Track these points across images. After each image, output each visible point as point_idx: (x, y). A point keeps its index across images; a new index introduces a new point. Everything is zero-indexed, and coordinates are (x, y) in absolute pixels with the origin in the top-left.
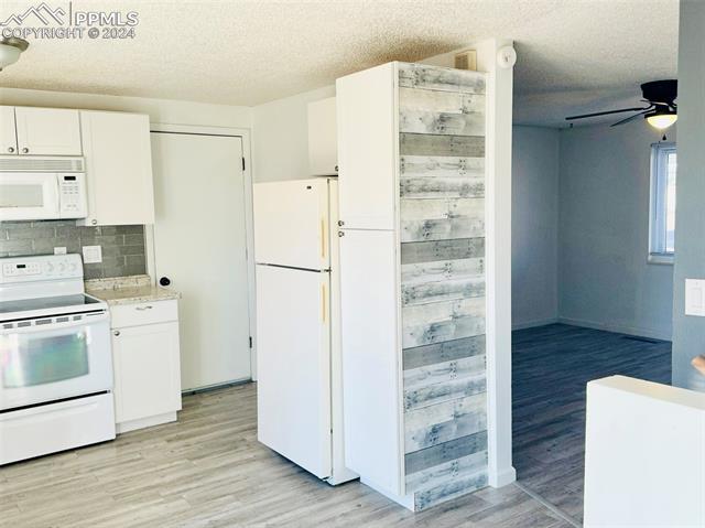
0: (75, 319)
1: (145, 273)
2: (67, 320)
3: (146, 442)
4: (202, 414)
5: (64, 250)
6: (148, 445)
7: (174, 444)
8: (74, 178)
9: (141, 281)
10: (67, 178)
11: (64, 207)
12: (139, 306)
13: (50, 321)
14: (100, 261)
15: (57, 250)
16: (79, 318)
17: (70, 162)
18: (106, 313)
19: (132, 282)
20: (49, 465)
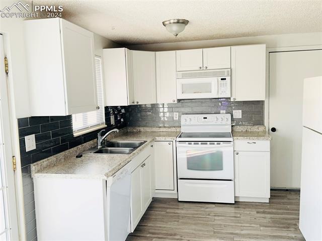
0: (218, 144)
1: (263, 124)
2: (214, 144)
3: (247, 209)
4: (284, 203)
5: (225, 111)
6: (247, 211)
7: (259, 215)
8: (225, 79)
9: (261, 129)
10: (222, 79)
11: (220, 92)
12: (249, 141)
13: (206, 144)
14: (241, 117)
15: (221, 112)
16: (219, 144)
17: (224, 71)
18: (232, 143)
19: (255, 129)
20: (202, 207)
